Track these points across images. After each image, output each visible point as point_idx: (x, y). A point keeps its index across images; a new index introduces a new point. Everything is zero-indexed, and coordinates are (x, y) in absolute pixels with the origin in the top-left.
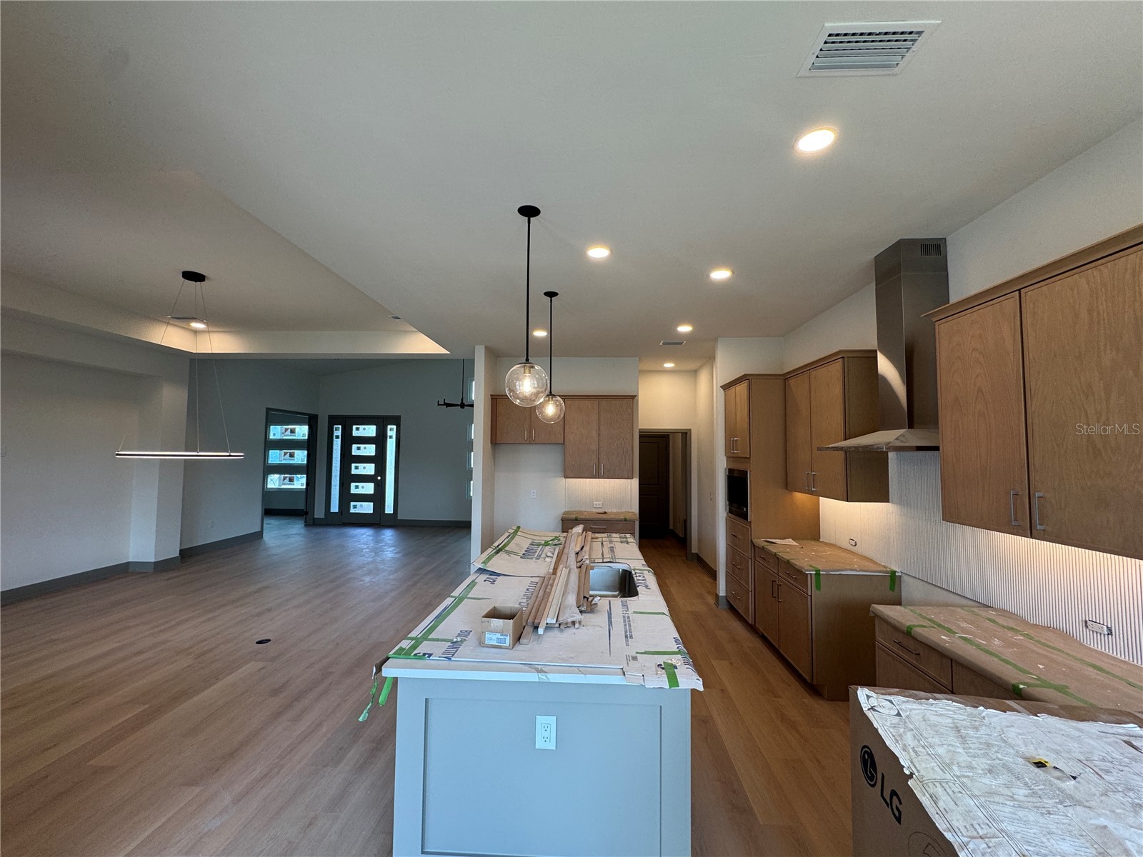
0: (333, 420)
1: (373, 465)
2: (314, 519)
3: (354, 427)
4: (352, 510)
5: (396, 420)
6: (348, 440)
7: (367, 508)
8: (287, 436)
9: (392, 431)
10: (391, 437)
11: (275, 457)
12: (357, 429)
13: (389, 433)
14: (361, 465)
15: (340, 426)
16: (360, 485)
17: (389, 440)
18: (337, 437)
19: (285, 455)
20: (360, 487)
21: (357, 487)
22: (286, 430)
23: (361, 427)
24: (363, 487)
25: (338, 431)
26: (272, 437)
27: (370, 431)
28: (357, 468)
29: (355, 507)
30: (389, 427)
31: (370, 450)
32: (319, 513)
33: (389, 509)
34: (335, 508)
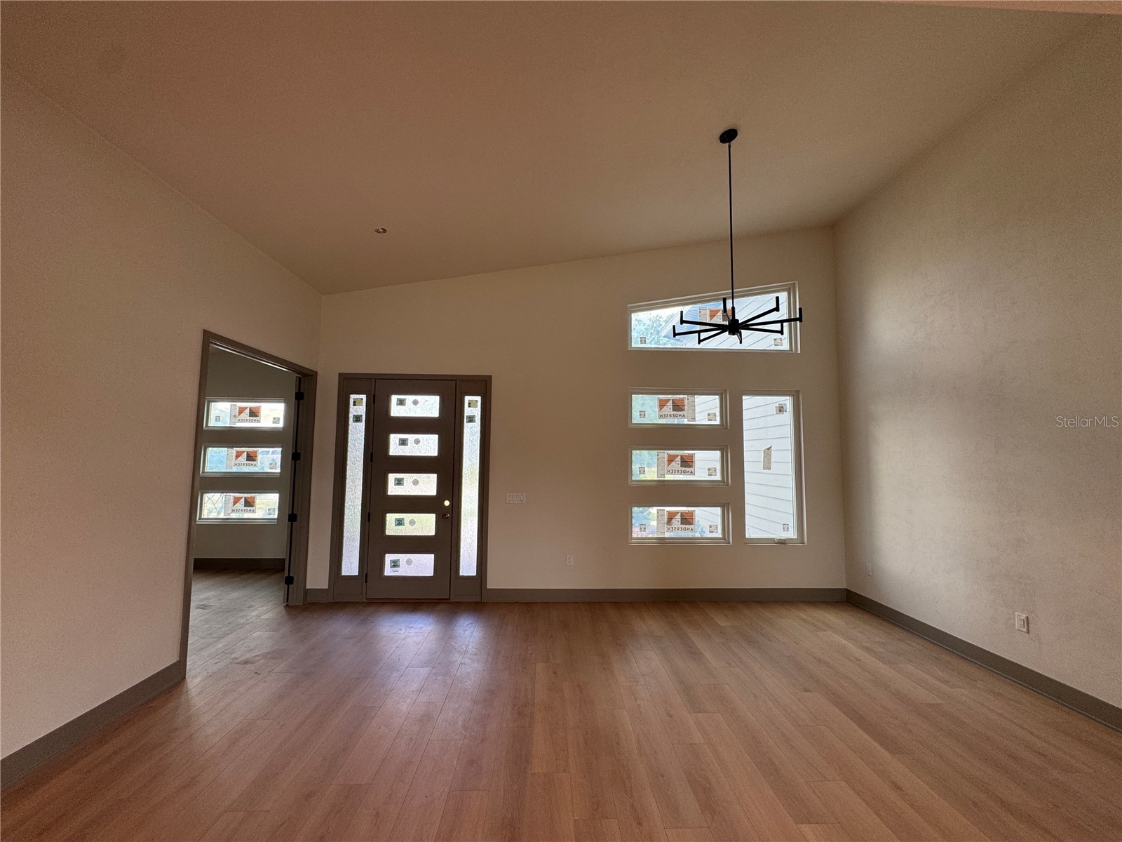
0: (349, 383)
1: (434, 477)
2: (306, 591)
3: (394, 398)
4: (388, 571)
5: (482, 386)
6: (381, 423)
7: (422, 565)
8: (242, 421)
9: (472, 407)
10: (471, 419)
11: (218, 460)
12: (401, 402)
13: (468, 411)
14: (408, 478)
15: (364, 397)
16: (407, 517)
17: (468, 427)
18: (357, 419)
19: (237, 456)
20: (406, 522)
21: (400, 522)
22: (241, 410)
23: (409, 399)
24: (412, 523)
25: (358, 406)
26: (213, 423)
27: (428, 406)
28: (399, 482)
29: (395, 564)
30: (467, 399)
31: (428, 445)
32: (317, 578)
33: (468, 565)
34: (351, 565)
